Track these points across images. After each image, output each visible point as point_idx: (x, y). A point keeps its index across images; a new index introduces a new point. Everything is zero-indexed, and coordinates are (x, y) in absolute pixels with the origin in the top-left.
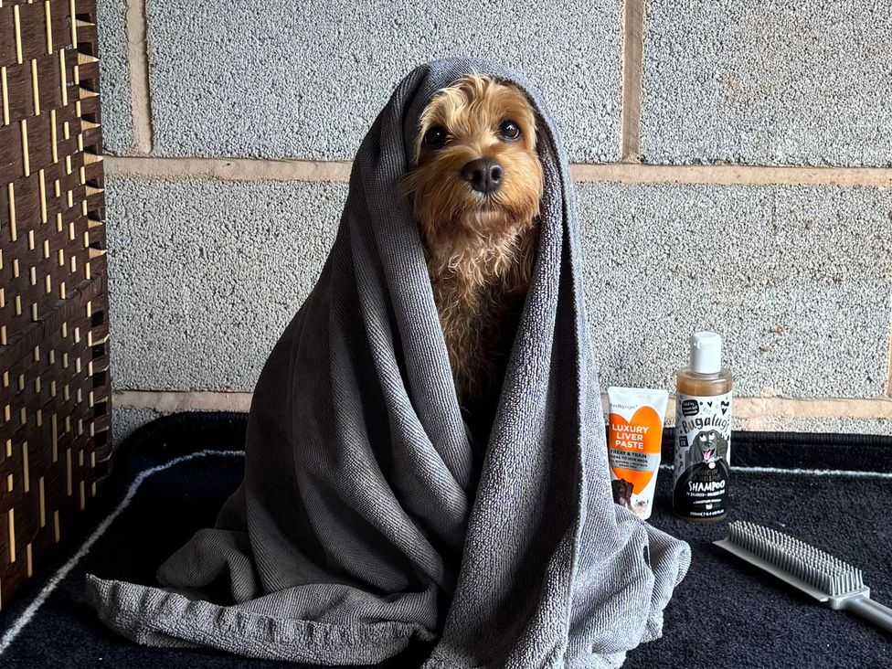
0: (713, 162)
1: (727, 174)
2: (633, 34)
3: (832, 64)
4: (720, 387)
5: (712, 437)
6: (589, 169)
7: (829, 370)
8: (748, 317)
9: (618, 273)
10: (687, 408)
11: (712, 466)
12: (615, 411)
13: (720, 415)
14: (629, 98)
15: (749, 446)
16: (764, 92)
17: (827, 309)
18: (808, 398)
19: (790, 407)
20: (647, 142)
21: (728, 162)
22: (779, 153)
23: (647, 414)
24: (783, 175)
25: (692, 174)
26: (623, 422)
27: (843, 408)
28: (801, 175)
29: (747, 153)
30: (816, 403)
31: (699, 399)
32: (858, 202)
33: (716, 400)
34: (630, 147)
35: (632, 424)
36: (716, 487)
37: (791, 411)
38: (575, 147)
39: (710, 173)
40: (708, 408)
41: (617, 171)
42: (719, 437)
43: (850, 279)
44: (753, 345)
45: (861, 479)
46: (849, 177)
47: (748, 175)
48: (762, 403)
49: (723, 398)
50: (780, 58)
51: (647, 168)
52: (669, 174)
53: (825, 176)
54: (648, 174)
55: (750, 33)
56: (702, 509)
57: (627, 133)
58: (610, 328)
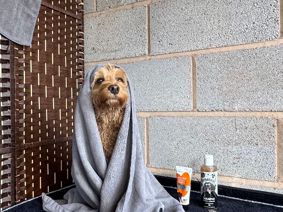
0: (217, 110)
1: (222, 114)
2: (194, 79)
3: (250, 83)
4: (212, 170)
5: (209, 184)
6: (184, 113)
7: (256, 171)
8: (230, 154)
9: (193, 139)
10: (203, 175)
11: (210, 193)
12: (178, 173)
13: (211, 178)
14: (194, 95)
16: (230, 91)
17: (254, 153)
18: (249, 179)
19: (244, 181)
20: (198, 105)
21: (221, 111)
22: (236, 108)
23: (186, 175)
24: (238, 114)
25: (211, 114)
26: (179, 176)
27: (261, 183)
28: (244, 114)
29: (227, 108)
30: (252, 181)
31: (205, 173)
32: (262, 122)
33: (210, 173)
34: (195, 107)
35: (182, 177)
36: (211, 200)
37: (244, 182)
38: (180, 107)
39: (217, 113)
40: (208, 176)
41: (192, 113)
42: (212, 185)
43: (261, 144)
44: (231, 162)
45: (267, 206)
46: (259, 114)
47: (227, 114)
48: (235, 179)
49: (213, 173)
50: (234, 82)
51: (199, 113)
52: (205, 114)
53: (252, 114)
54: (200, 114)
55: (225, 76)
56: (207, 205)
57: (194, 103)
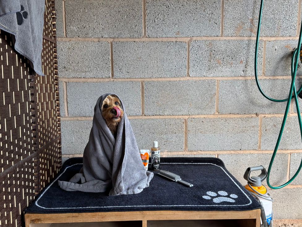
0: (156, 115)
1: (158, 117)
2: (143, 96)
3: (173, 100)
4: (158, 150)
5: (157, 157)
6: (137, 117)
7: (175, 147)
8: (162, 139)
9: (142, 133)
10: (153, 153)
11: (157, 162)
12: (142, 153)
13: (158, 154)
14: (142, 106)
15: (163, 160)
16: (163, 104)
17: (174, 137)
18: (172, 152)
19: (169, 153)
20: (145, 112)
21: (158, 115)
22: (166, 114)
23: (146, 154)
24: (167, 117)
25: (152, 117)
26: (143, 155)
27: (177, 153)
28: (169, 117)
29: (161, 114)
30: (173, 153)
31: (155, 151)
32: (178, 121)
33: (157, 151)
34: (143, 113)
35: (144, 155)
36: (158, 165)
37: (169, 154)
38: (134, 113)
39: (155, 117)
40: (156, 153)
41: (141, 117)
42: (158, 157)
43: (178, 133)
44: (163, 144)
45: (182, 164)
46: (177, 117)
47: (161, 117)
48: (165, 153)
49: (158, 151)
50: (165, 99)
51: (145, 117)
52: (149, 117)
53: (173, 117)
54: (146, 117)
55: (160, 95)
56: (156, 169)
57: (142, 111)
58: (141, 142)
